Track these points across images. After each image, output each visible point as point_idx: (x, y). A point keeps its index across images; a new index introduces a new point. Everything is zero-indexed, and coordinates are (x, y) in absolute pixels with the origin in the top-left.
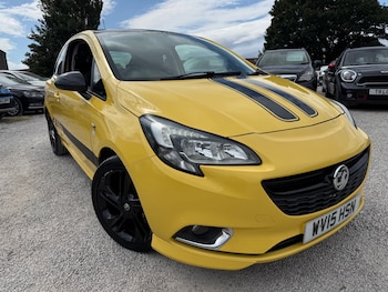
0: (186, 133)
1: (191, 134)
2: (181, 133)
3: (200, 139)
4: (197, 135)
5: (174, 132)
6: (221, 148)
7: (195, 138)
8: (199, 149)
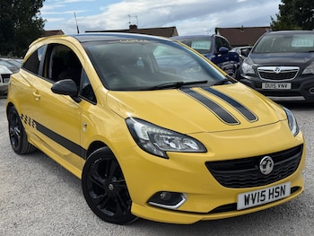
0: (158, 131)
1: (162, 131)
2: (154, 130)
3: (168, 135)
4: (165, 132)
5: (150, 129)
6: (182, 141)
7: (164, 134)
8: (167, 142)
